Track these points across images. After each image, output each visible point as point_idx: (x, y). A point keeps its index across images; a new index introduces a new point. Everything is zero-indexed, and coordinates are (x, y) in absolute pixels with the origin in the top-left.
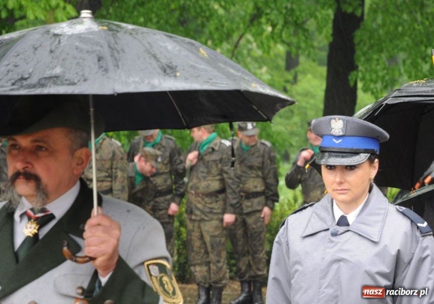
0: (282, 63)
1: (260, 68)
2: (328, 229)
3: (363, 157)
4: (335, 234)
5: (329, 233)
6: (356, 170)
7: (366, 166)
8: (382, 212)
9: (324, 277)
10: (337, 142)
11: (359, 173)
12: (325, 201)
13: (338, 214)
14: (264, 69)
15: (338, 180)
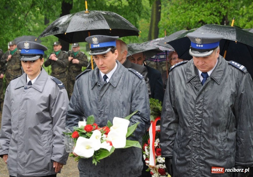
0: (43, 22)
1: (35, 23)
2: (23, 86)
3: (38, 57)
4: (26, 89)
5: (23, 88)
6: (35, 62)
7: (39, 60)
8: (45, 79)
9: (21, 106)
10: (27, 52)
11: (36, 63)
12: (24, 75)
13: (28, 80)
14: (37, 24)
15: (28, 66)
